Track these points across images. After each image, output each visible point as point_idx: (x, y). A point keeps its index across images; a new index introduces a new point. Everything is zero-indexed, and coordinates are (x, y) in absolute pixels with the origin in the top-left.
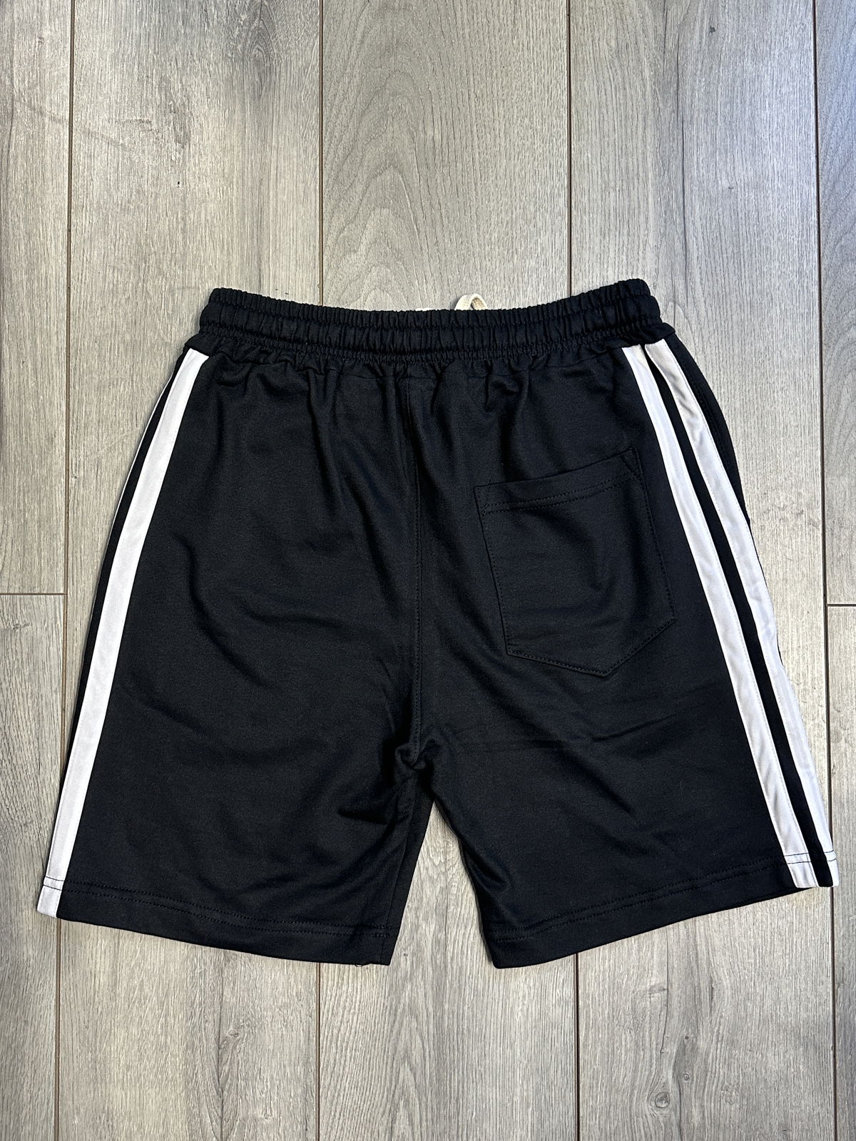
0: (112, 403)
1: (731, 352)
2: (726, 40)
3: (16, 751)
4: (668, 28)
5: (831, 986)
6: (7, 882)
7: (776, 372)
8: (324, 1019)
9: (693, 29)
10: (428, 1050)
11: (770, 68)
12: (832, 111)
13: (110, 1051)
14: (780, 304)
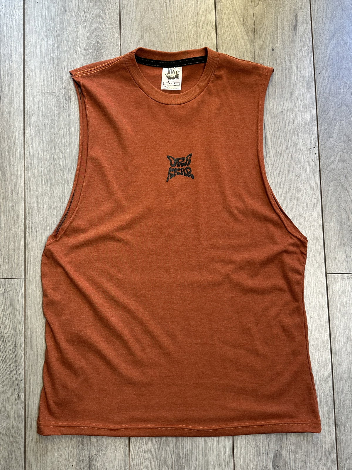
0: (42, 202)
1: (285, 175)
2: (279, 54)
3: (6, 342)
4: (256, 50)
5: (334, 427)
6: (4, 395)
7: (303, 183)
8: (132, 447)
9: (266, 50)
10: (173, 459)
11: (296, 64)
12: (321, 80)
13: (46, 462)
14: (303, 156)
